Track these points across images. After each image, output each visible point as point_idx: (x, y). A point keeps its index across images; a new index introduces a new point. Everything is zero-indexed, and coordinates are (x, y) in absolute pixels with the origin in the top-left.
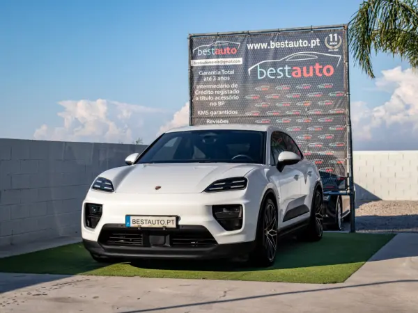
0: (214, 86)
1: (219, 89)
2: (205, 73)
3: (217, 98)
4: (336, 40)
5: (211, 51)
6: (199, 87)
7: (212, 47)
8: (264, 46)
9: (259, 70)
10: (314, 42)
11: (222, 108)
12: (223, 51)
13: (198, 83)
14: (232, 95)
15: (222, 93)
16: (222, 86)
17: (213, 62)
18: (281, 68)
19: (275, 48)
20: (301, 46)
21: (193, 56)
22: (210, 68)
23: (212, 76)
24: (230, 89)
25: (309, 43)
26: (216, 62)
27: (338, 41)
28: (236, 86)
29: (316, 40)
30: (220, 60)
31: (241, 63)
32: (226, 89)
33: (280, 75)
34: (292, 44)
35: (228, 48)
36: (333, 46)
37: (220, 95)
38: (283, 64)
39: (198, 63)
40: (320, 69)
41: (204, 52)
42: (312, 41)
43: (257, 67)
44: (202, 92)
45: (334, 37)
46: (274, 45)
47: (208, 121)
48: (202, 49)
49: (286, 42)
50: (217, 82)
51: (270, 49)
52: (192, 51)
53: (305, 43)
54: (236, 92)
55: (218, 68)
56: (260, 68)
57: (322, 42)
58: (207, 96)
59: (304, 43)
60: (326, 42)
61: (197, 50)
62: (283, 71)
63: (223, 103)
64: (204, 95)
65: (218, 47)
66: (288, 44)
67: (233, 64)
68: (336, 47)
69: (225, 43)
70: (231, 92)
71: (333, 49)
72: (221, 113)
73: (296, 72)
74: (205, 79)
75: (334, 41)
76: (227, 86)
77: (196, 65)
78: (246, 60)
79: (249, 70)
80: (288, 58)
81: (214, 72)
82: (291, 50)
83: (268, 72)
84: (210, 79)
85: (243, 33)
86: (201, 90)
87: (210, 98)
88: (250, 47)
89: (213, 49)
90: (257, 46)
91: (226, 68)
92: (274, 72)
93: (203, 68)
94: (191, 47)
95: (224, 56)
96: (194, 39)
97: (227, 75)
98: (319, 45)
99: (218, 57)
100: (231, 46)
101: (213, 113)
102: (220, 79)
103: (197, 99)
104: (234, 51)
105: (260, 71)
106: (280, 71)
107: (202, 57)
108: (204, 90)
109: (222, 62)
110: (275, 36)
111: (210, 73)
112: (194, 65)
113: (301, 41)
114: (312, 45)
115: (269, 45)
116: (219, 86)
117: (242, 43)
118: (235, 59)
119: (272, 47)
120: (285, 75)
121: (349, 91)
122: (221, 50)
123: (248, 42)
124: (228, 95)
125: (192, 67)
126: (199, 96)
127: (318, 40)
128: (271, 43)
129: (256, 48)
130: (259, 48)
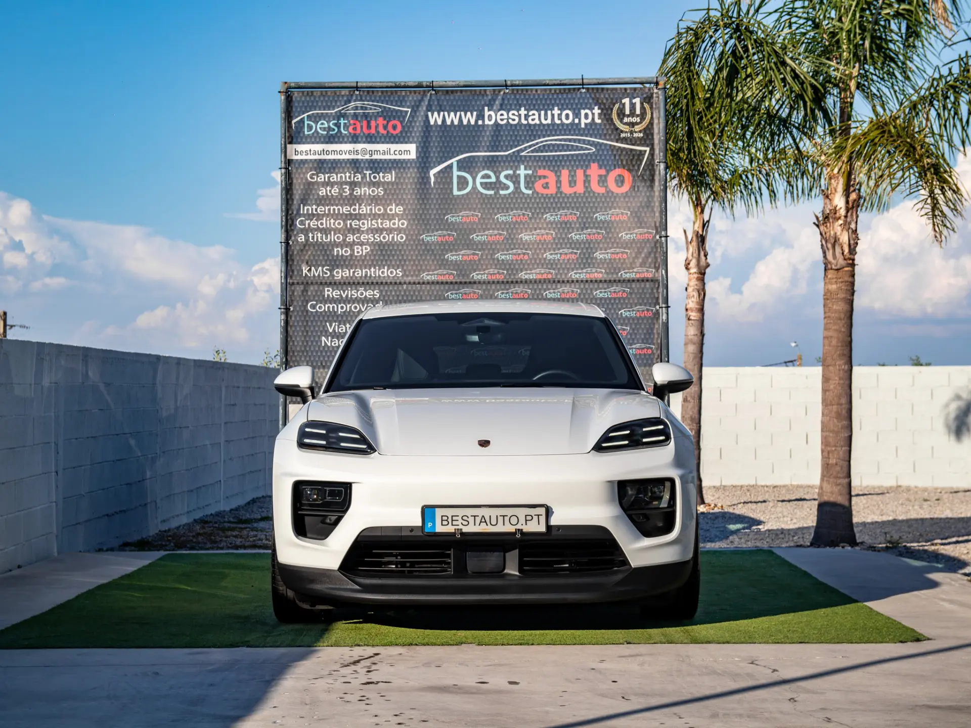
0: (345, 210)
1: (358, 217)
2: (322, 178)
3: (351, 238)
4: (638, 112)
5: (338, 125)
6: (304, 210)
7: (340, 116)
8: (470, 118)
9: (456, 173)
10: (586, 116)
11: (363, 262)
12: (369, 127)
13: (304, 201)
14: (390, 231)
15: (366, 225)
16: (365, 209)
17: (344, 151)
18: (511, 172)
19: (496, 124)
20: (558, 122)
21: (292, 136)
22: (333, 166)
23: (341, 184)
24: (385, 216)
25: (577, 115)
26: (350, 152)
27: (643, 116)
28: (399, 210)
29: (591, 109)
30: (360, 146)
31: (413, 156)
32: (375, 216)
33: (507, 188)
34: (535, 118)
35: (381, 121)
36: (632, 125)
37: (358, 230)
39: (304, 151)
40: (600, 176)
41: (320, 127)
42: (583, 112)
43: (450, 167)
44: (313, 223)
45: (633, 106)
46: (492, 117)
47: (328, 292)
48: (316, 119)
49: (523, 112)
50: (353, 200)
51: (483, 125)
52: (290, 123)
53: (567, 116)
54: (397, 223)
55: (355, 165)
56: (459, 169)
57: (606, 114)
58: (326, 231)
59: (566, 117)
60: (614, 116)
61: (302, 121)
62: (515, 179)
63: (366, 249)
64: (318, 229)
65: (355, 116)
66: (526, 117)
67: (393, 157)
68: (637, 128)
69: (373, 107)
70: (387, 224)
71: (631, 132)
72: (359, 273)
73: (543, 181)
74: (322, 192)
75: (633, 113)
76: (378, 209)
77: (299, 157)
78: (424, 152)
79: (432, 172)
80: (526, 148)
81: (347, 176)
82: (533, 131)
83: (479, 180)
84: (335, 191)
85: (420, 86)
86: (311, 216)
87: (332, 237)
88: (435, 118)
89: (342, 121)
90: (452, 118)
91: (376, 166)
92: (493, 179)
93: (321, 166)
94: (289, 113)
95: (370, 139)
96: (296, 95)
97: (376, 184)
98: (598, 121)
99: (355, 139)
100: (388, 115)
101: (340, 274)
102: (358, 192)
103: (302, 238)
104: (394, 127)
105: (459, 177)
106: (506, 177)
107: (316, 139)
108: (319, 217)
109: (364, 152)
110: (495, 94)
111: (334, 178)
112: (295, 157)
113: (556, 111)
114: (583, 121)
115: (481, 116)
116: (356, 209)
117: (415, 108)
118: (394, 147)
119: (487, 122)
120: (517, 188)
121: (666, 229)
122: (365, 124)
123: (430, 108)
124: (379, 231)
125: (289, 162)
126: (306, 231)
127: (597, 111)
128: (487, 113)
129: (449, 122)
130: (456, 122)
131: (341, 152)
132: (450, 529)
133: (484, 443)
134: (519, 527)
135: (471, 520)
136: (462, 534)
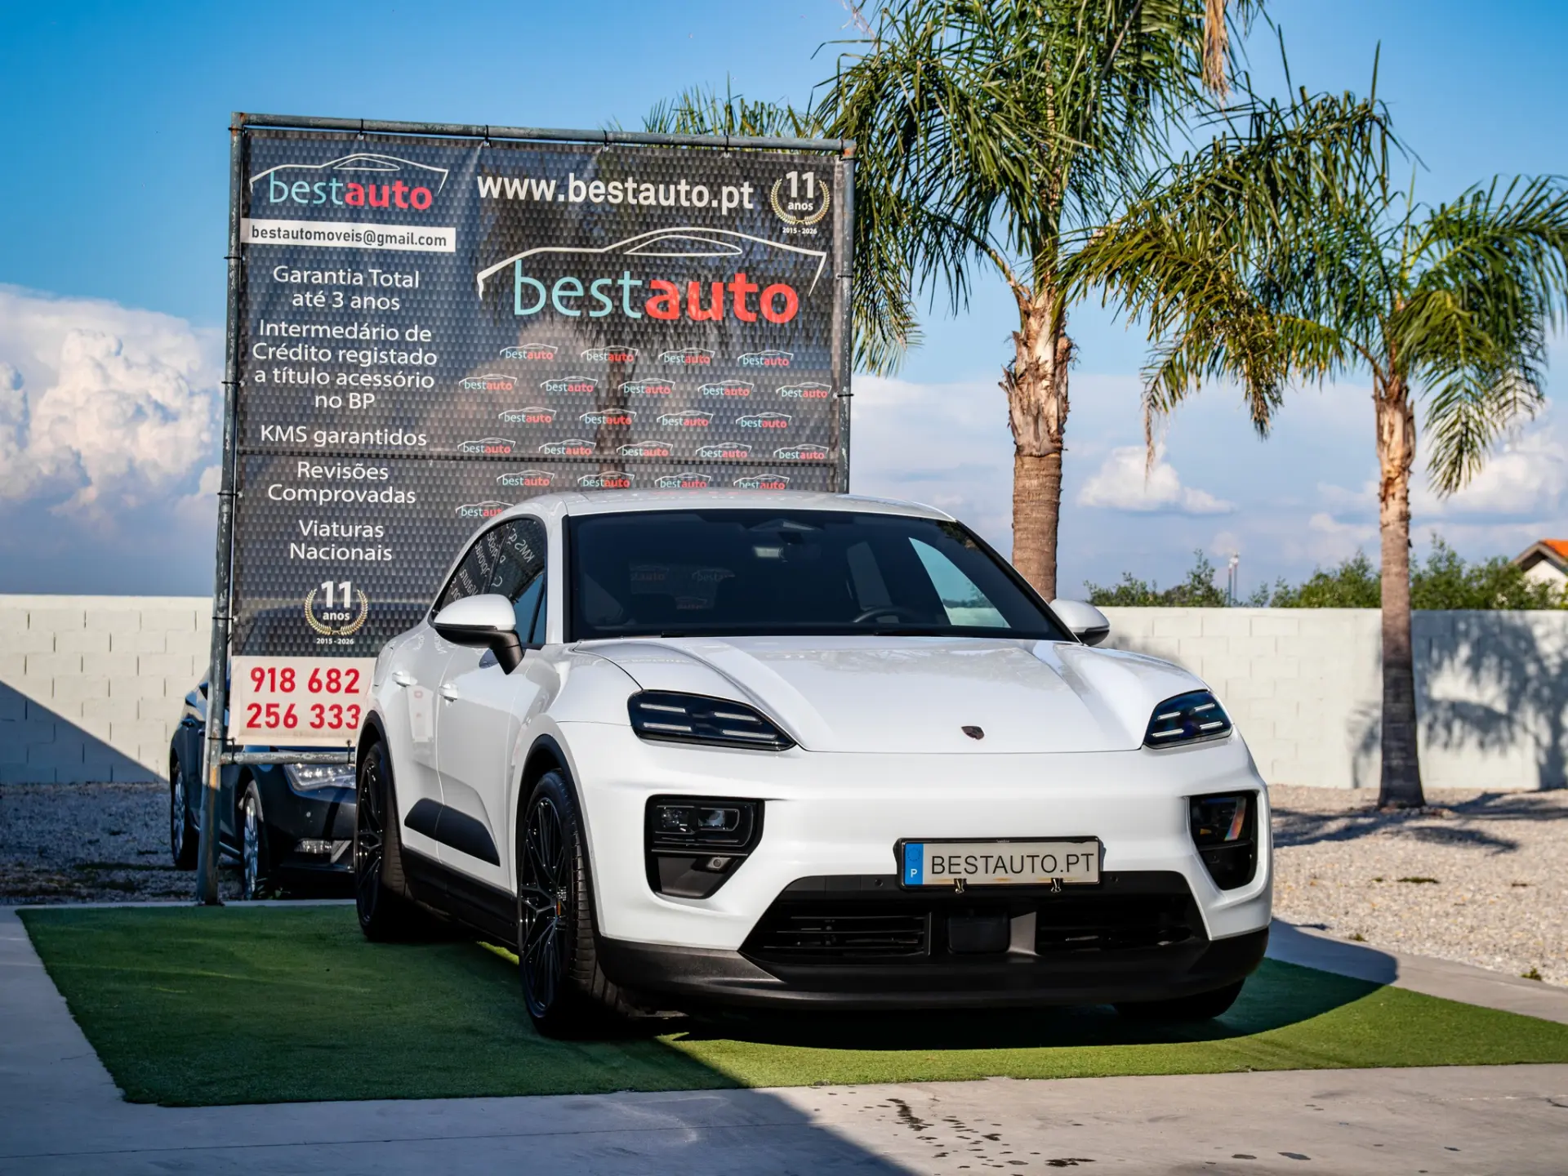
0: (336, 332)
1: (357, 345)
2: (297, 277)
3: (343, 379)
4: (810, 195)
5: (327, 190)
6: (266, 329)
7: (330, 174)
8: (544, 190)
9: (519, 279)
10: (730, 196)
11: (360, 420)
12: (379, 196)
13: (267, 315)
14: (409, 369)
15: (369, 359)
16: (367, 333)
17: (336, 234)
18: (608, 281)
19: (588, 202)
20: (685, 204)
21: (249, 204)
22: (320, 258)
23: (329, 289)
24: (402, 345)
25: (716, 195)
26: (346, 236)
27: (817, 200)
28: (426, 335)
29: (739, 185)
30: (363, 228)
31: (450, 247)
32: (385, 345)
33: (602, 307)
34: (650, 195)
35: (399, 188)
36: (801, 214)
37: (356, 367)
38: (614, 264)
39: (267, 231)
40: (750, 295)
41: (297, 191)
42: (725, 190)
43: (511, 267)
44: (281, 352)
45: (802, 185)
46: (581, 191)
47: (303, 468)
48: (289, 177)
49: (631, 185)
50: (349, 316)
51: (566, 203)
52: (246, 181)
53: (700, 195)
54: (421, 358)
55: (352, 259)
56: (525, 273)
57: (760, 195)
58: (302, 366)
59: (698, 196)
60: (774, 199)
61: (266, 179)
62: (614, 292)
63: (369, 399)
64: (289, 363)
65: (357, 176)
66: (636, 192)
67: (417, 248)
68: (809, 220)
69: (385, 163)
70: (405, 359)
71: (799, 227)
72: (356, 438)
73: (659, 298)
74: (298, 300)
75: (802, 198)
76: (389, 334)
77: (259, 240)
78: (467, 239)
79: (482, 275)
80: (633, 245)
81: (339, 276)
82: (648, 218)
83: (556, 292)
84: (319, 300)
85: (466, 132)
86: (276, 341)
87: (313, 377)
88: (488, 187)
89: (334, 184)
90: (517, 189)
91: (389, 260)
92: (580, 292)
93: (293, 256)
94: (245, 163)
95: (381, 216)
96: (257, 137)
97: (391, 292)
98: (748, 206)
99: (354, 215)
100: (410, 177)
101: (323, 439)
102: (357, 303)
103: (261, 377)
104: (421, 199)
105: (525, 286)
106: (601, 289)
107: (289, 211)
108: (291, 342)
109: (370, 237)
110: (587, 153)
111: (318, 278)
112: (252, 240)
113: (683, 187)
114: (725, 204)
115: (562, 187)
116: (355, 332)
117: (456, 169)
118: (419, 231)
119: (572, 198)
120: (618, 308)
121: (849, 384)
122: (372, 189)
123: (480, 170)
124: (391, 369)
125: (243, 248)
126: (268, 365)
127: (747, 189)
128: (572, 184)
129: (510, 195)
130: (522, 196)
131: (330, 236)
132: (946, 879)
133: (975, 732)
134: (1057, 875)
135: (981, 863)
136: (967, 887)
